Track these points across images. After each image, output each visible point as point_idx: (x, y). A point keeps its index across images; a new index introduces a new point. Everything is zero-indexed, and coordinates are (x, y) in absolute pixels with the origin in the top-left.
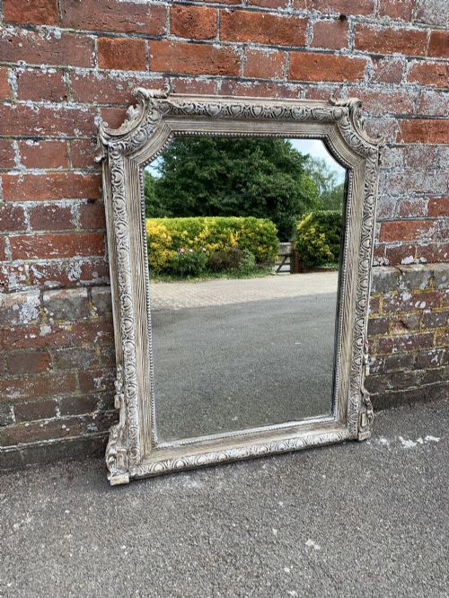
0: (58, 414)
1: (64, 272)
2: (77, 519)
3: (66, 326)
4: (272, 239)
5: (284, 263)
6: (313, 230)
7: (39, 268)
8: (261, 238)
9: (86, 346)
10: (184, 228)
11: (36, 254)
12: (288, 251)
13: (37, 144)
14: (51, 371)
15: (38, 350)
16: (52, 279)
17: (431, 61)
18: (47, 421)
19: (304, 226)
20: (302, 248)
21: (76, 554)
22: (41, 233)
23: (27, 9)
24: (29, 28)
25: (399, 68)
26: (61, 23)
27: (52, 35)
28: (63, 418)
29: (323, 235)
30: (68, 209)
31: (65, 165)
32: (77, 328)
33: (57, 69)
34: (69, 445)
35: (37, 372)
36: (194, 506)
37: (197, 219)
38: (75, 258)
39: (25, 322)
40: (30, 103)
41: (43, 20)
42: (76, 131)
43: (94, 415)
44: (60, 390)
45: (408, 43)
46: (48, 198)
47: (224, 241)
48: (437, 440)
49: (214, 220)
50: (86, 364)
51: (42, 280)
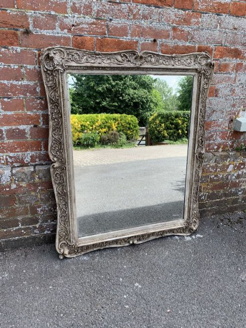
0: (20, 226)
1: (22, 159)
2: (29, 275)
3: (24, 184)
4: (135, 127)
5: (142, 140)
6: (158, 122)
7: (11, 157)
8: (129, 126)
9: (33, 193)
10: (87, 120)
11: (9, 151)
12: (144, 133)
13: (9, 100)
14: (16, 205)
15: (10, 196)
16: (17, 162)
18: (15, 229)
19: (153, 119)
20: (152, 132)
21: (28, 290)
22: (11, 141)
23: (5, 39)
24: (5, 48)
26: (20, 45)
27: (16, 51)
28: (22, 227)
29: (163, 125)
30: (24, 130)
31: (23, 110)
32: (29, 185)
33: (19, 66)
34: (26, 239)
35: (10, 206)
36: (84, 268)
37: (95, 115)
38: (28, 152)
39: (4, 183)
40: (6, 82)
41: (12, 44)
42: (28, 94)
43: (37, 226)
44: (21, 214)
46: (15, 125)
47: (109, 127)
48: (202, 236)
49: (104, 116)
50: (33, 202)
51: (12, 163)
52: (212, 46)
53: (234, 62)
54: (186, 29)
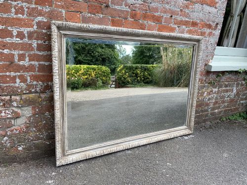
4: (108, 75)
5: (112, 84)
6: (124, 72)
8: (104, 74)
10: (73, 69)
12: (114, 79)
17: (192, 28)
19: (120, 70)
20: (120, 78)
23: (95, 9)
24: (94, 14)
25: (184, 30)
26: (102, 14)
27: (100, 17)
29: (127, 74)
37: (78, 65)
41: (98, 13)
45: (186, 23)
47: (90, 75)
48: (193, 136)
49: (86, 66)
52: (198, 22)
53: (208, 31)
54: (187, 11)
